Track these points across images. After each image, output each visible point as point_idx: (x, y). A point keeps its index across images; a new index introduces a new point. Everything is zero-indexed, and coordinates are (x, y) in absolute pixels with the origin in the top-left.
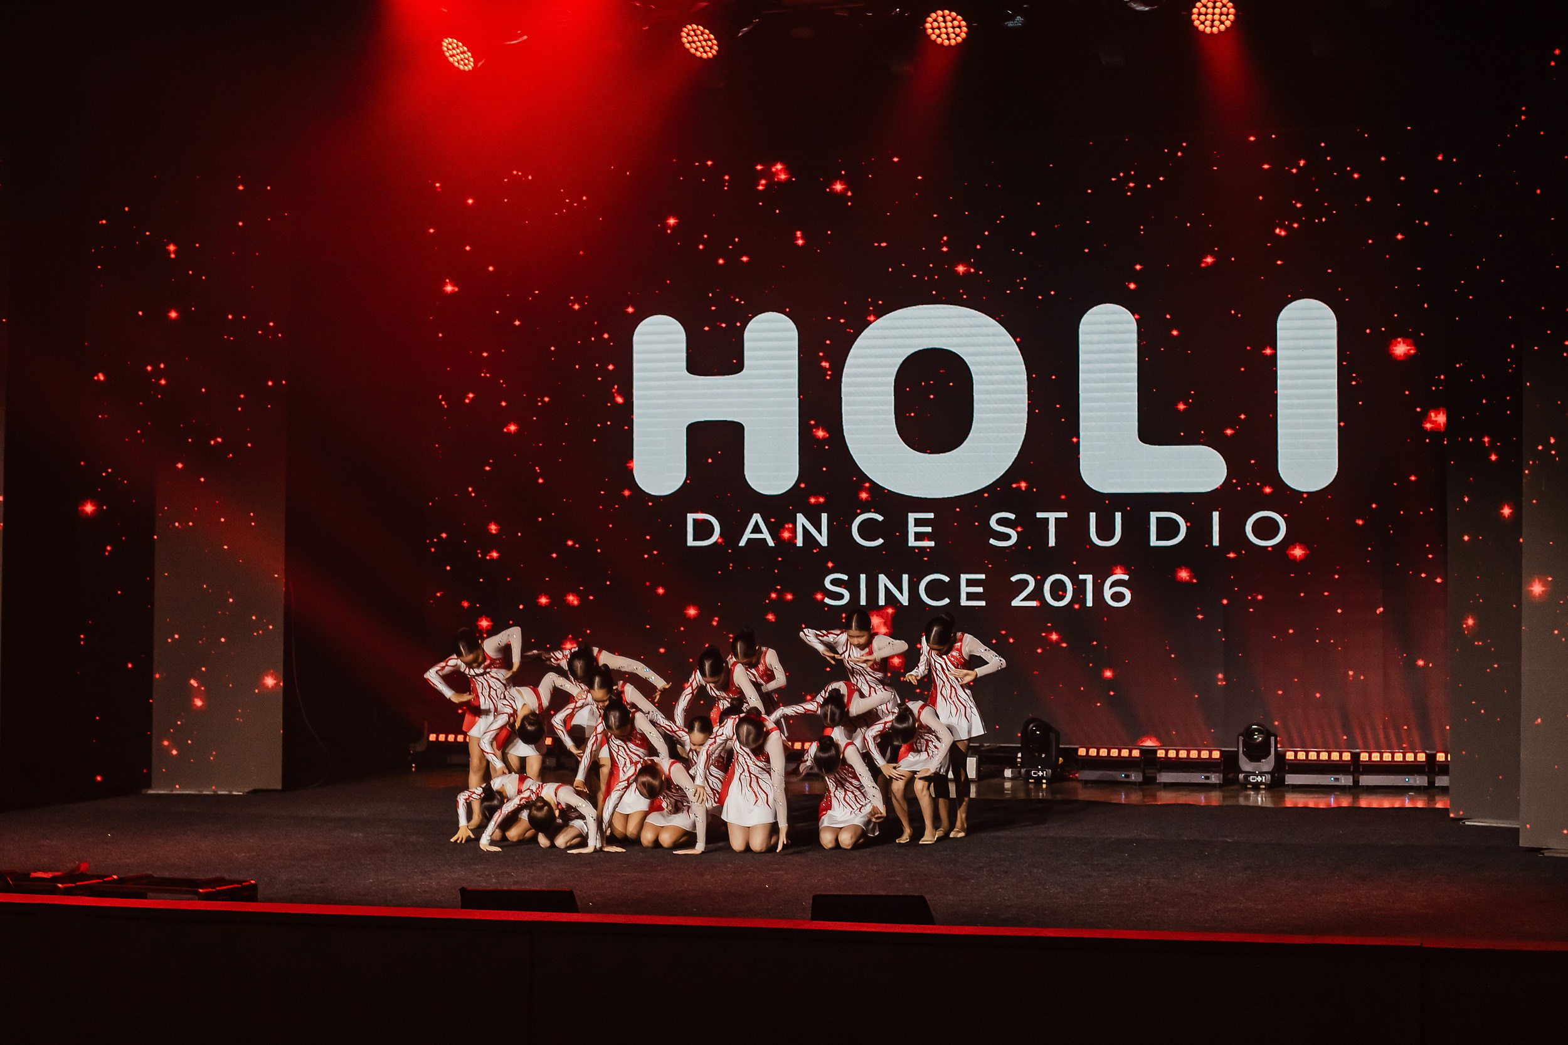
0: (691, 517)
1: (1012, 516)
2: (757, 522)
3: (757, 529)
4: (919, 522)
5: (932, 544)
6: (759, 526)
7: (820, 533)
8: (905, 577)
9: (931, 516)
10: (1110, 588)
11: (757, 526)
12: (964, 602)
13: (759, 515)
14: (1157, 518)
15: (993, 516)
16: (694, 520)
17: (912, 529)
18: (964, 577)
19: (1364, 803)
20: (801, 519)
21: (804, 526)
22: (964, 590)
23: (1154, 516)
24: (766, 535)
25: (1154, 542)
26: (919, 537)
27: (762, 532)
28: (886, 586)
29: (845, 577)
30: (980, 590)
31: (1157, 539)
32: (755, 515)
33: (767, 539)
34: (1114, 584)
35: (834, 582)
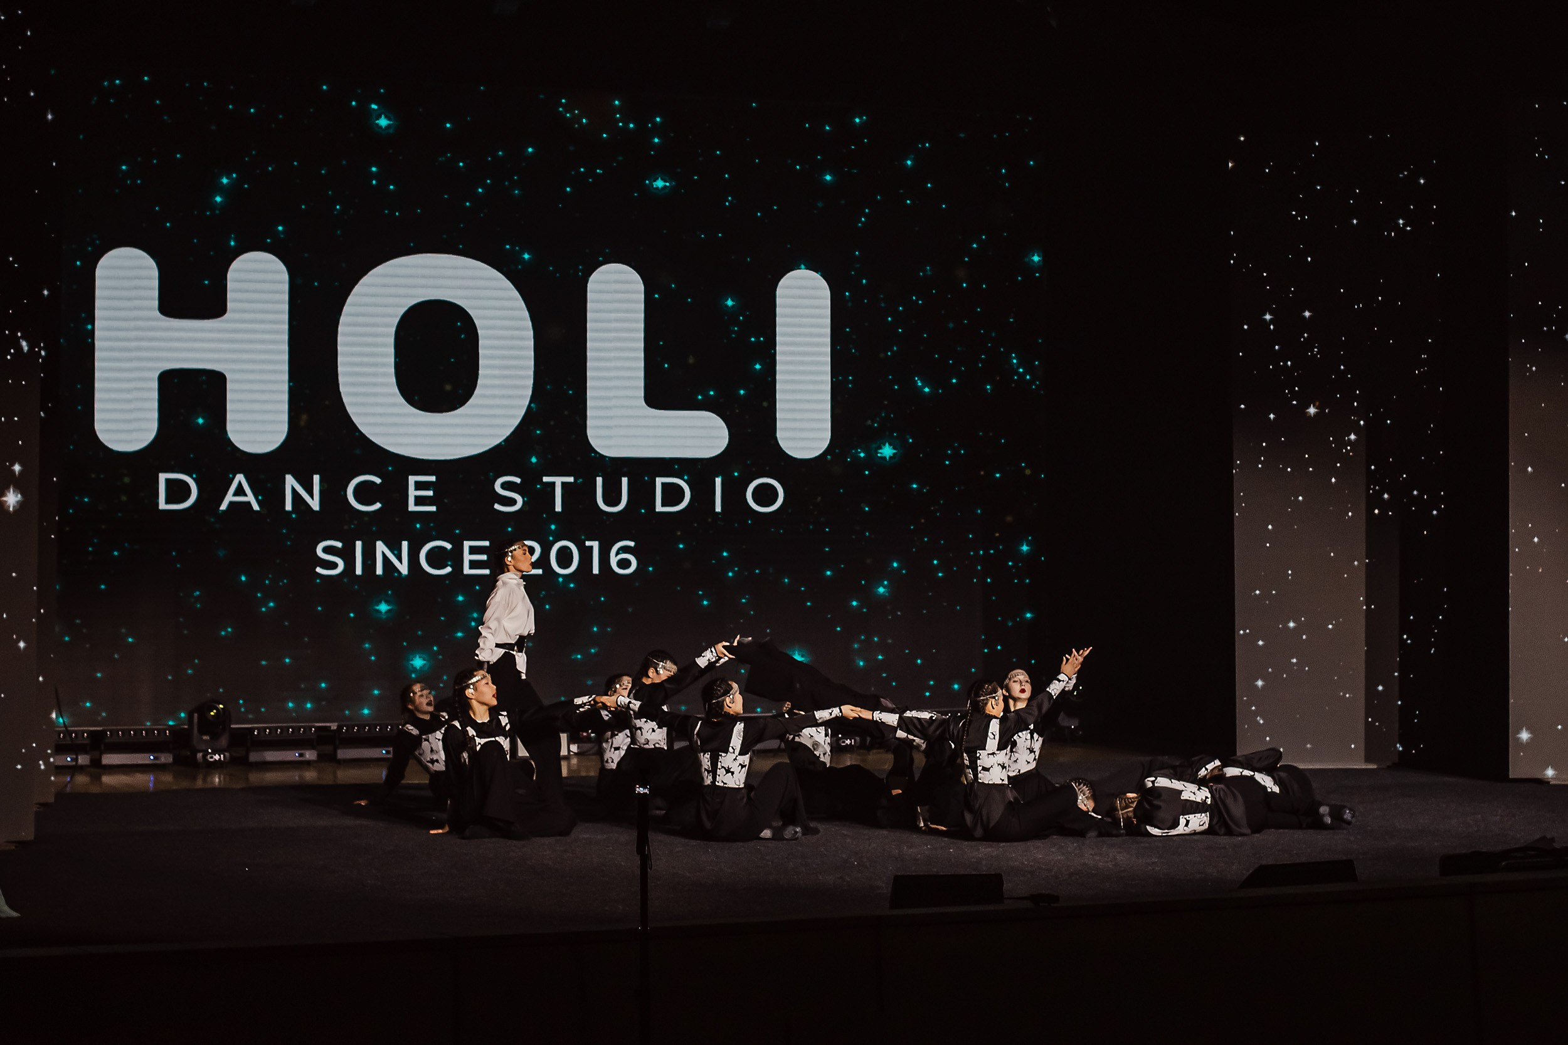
0: (163, 477)
1: (518, 480)
2: (240, 484)
3: (240, 491)
4: (419, 486)
5: (433, 509)
6: (243, 488)
7: (312, 496)
8: (405, 544)
9: (433, 478)
10: (617, 554)
11: (240, 488)
12: (467, 571)
13: (242, 475)
14: (663, 484)
15: (498, 480)
16: (168, 481)
17: (412, 493)
18: (467, 544)
20: (290, 481)
21: (293, 489)
22: (467, 557)
23: (659, 481)
24: (250, 498)
25: (659, 508)
26: (419, 501)
27: (246, 495)
28: (383, 552)
29: (339, 545)
30: (484, 557)
31: (663, 505)
32: (238, 476)
33: (252, 503)
34: (621, 551)
35: (328, 550)
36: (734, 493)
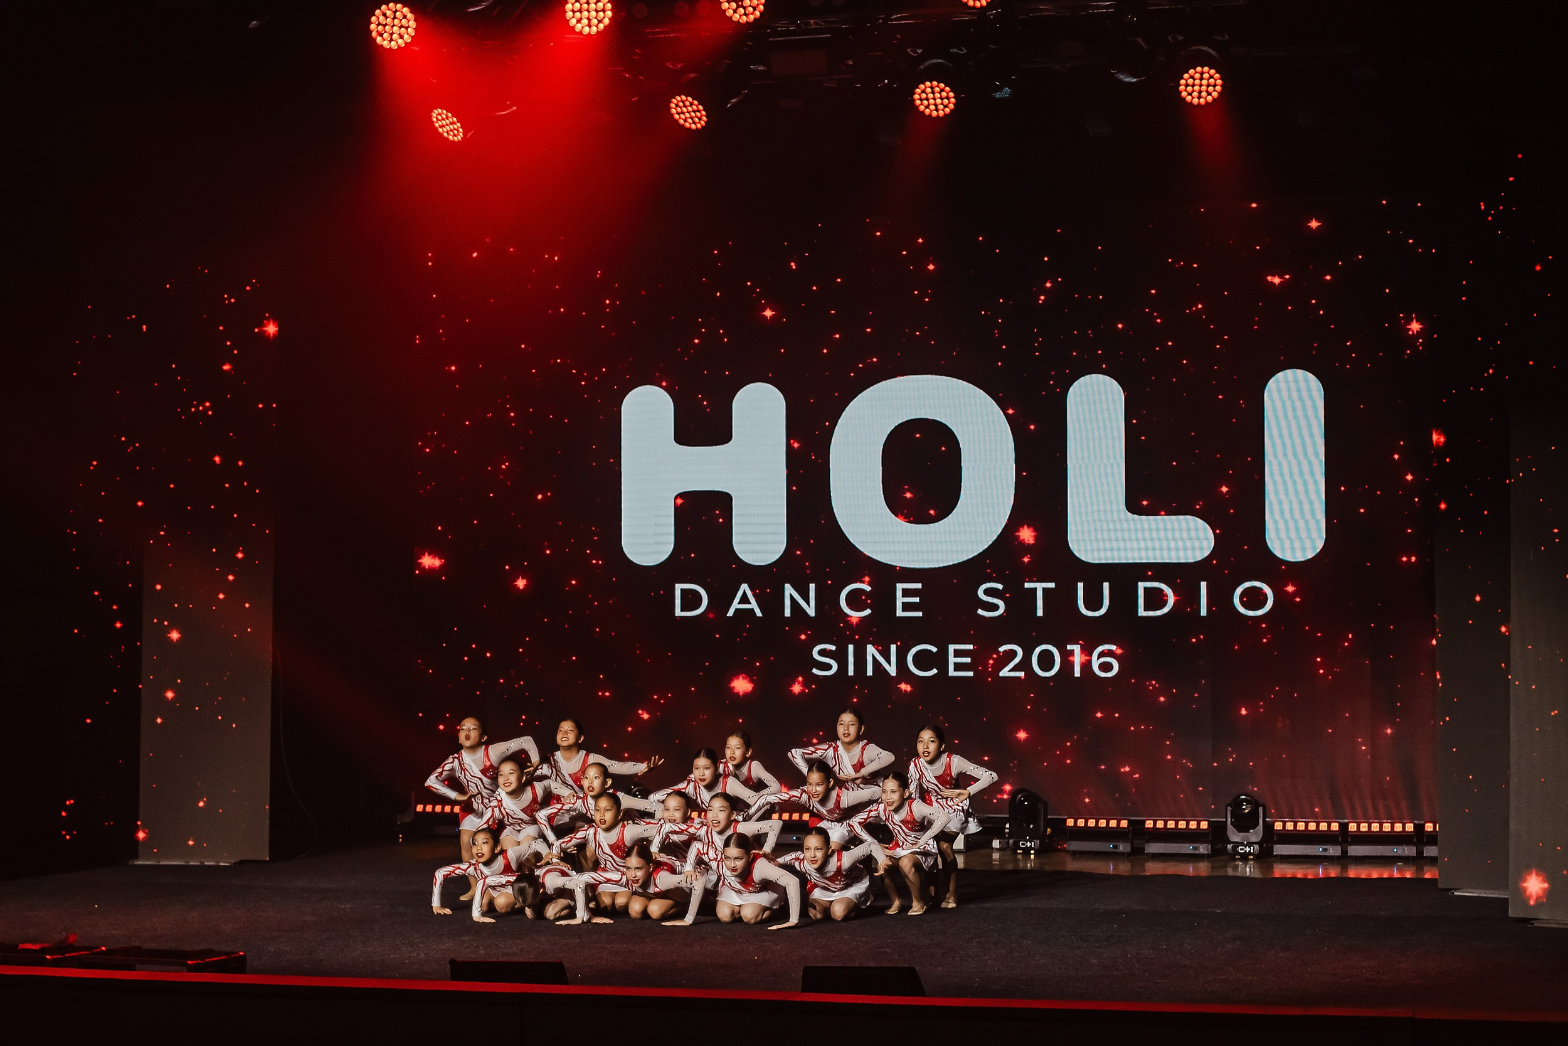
0: (679, 587)
1: (1000, 587)
2: (744, 591)
3: (744, 599)
4: (906, 593)
5: (920, 614)
6: (747, 596)
7: (808, 603)
8: (893, 648)
9: (919, 586)
10: (1100, 657)
11: (744, 596)
12: (952, 672)
13: (746, 585)
14: (1145, 588)
15: (981, 586)
16: (682, 590)
17: (900, 600)
18: (952, 648)
19: (1353, 873)
20: (789, 590)
21: (792, 597)
22: (952, 660)
23: (1142, 586)
24: (754, 605)
25: (1142, 612)
26: (906, 607)
27: (750, 603)
28: (873, 654)
29: (833, 648)
30: (968, 660)
31: (1145, 610)
32: (743, 585)
33: (755, 610)
34: (1102, 654)
35: (821, 652)
36: (1221, 598)
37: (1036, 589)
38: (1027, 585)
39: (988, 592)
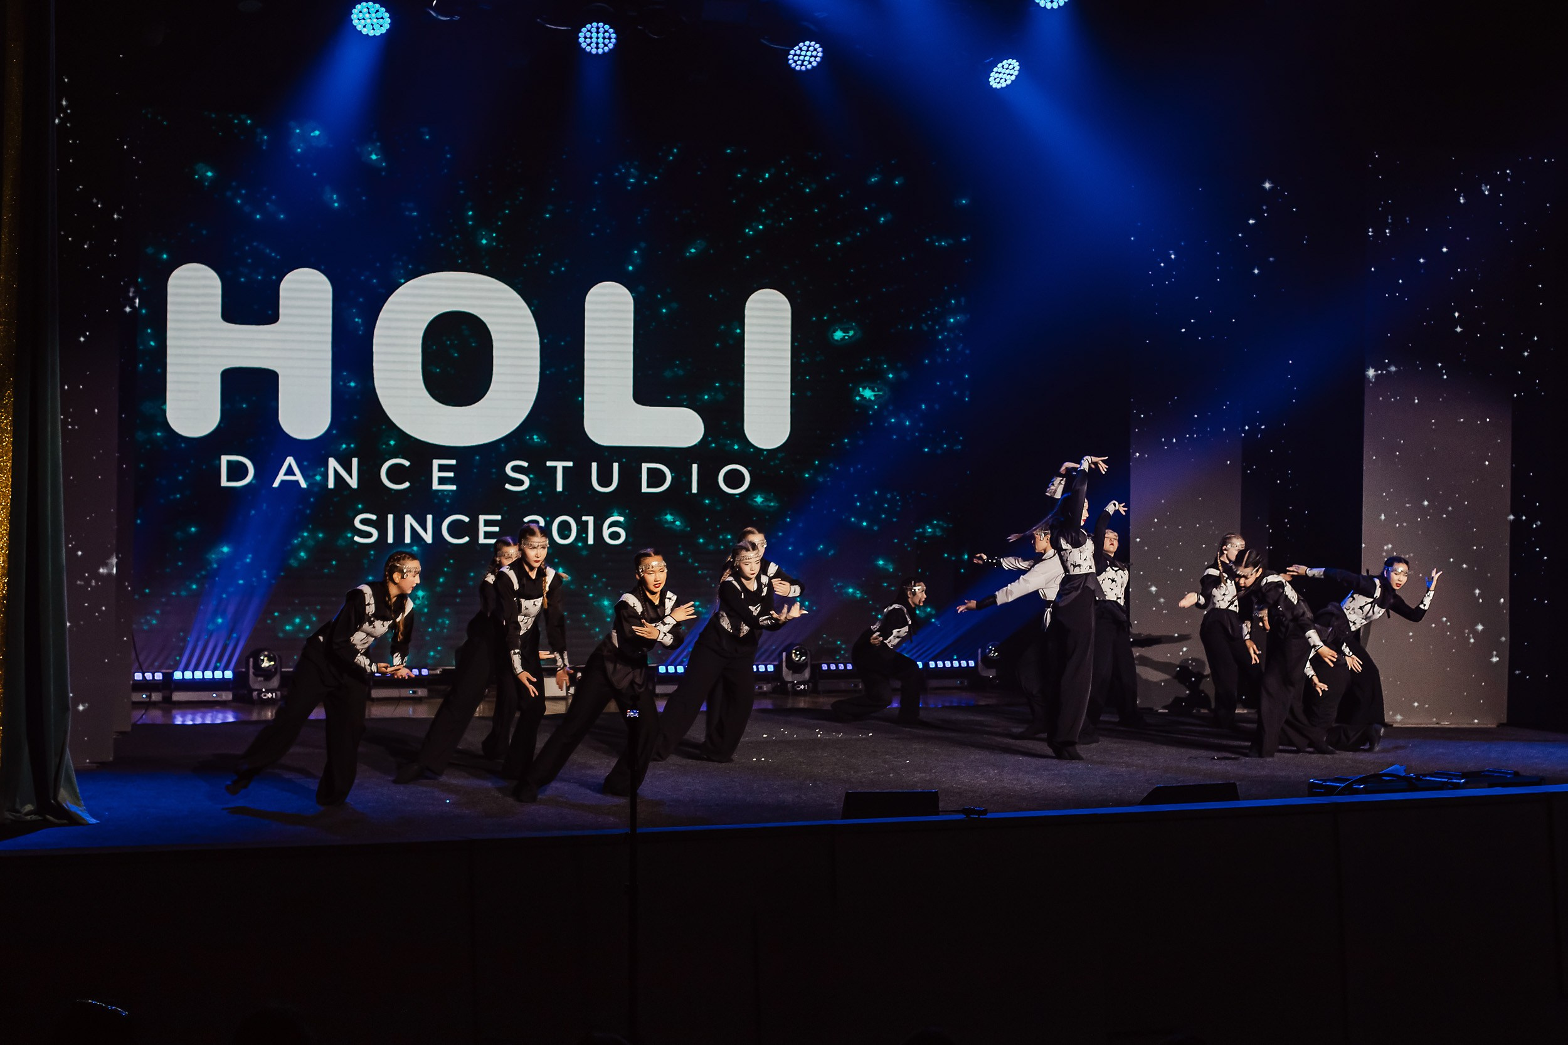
0: (225, 458)
1: (525, 464)
2: (290, 465)
3: (290, 471)
4: (442, 468)
5: (454, 488)
6: (292, 469)
7: (351, 476)
8: (430, 517)
9: (454, 462)
10: (610, 527)
11: (290, 468)
12: (482, 540)
14: (648, 468)
15: (509, 464)
16: (229, 462)
17: (436, 474)
18: (482, 518)
20: (332, 463)
21: (336, 472)
22: (482, 529)
23: (645, 466)
24: (299, 477)
25: (645, 489)
26: (442, 481)
27: (295, 475)
28: (412, 527)
29: (374, 517)
30: (496, 529)
31: (648, 487)
32: (288, 458)
33: (300, 482)
34: (612, 525)
35: (363, 522)
36: (708, 477)
37: (555, 468)
38: (549, 464)
39: (515, 469)
